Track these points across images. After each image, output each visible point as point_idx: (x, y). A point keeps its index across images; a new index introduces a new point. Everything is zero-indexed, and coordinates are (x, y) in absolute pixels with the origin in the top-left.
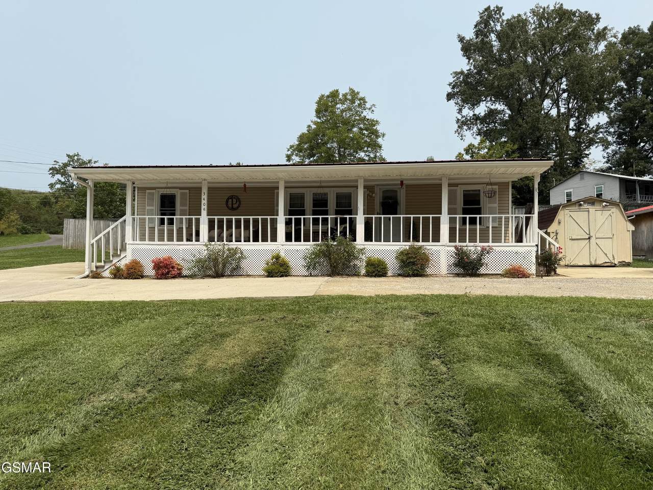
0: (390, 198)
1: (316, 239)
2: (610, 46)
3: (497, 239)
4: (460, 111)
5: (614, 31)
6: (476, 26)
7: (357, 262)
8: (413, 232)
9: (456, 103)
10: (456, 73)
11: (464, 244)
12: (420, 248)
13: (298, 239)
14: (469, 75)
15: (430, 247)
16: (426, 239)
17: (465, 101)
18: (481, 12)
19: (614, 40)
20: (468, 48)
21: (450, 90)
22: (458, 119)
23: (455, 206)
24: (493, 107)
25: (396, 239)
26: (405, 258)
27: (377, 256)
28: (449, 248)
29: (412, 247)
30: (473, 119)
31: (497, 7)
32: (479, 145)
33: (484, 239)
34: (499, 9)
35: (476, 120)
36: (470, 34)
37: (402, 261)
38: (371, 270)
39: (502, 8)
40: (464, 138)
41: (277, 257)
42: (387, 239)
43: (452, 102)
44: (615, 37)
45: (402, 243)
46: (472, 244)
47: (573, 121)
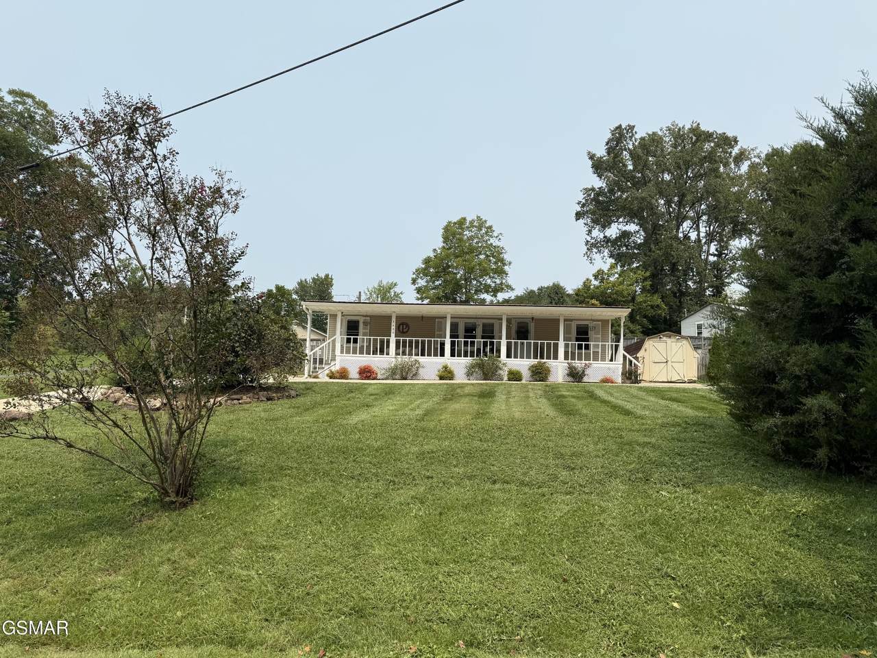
0: (523, 327)
1: (472, 355)
2: (753, 167)
3: (596, 359)
4: (590, 232)
5: (758, 151)
6: (607, 144)
7: (501, 372)
8: (539, 353)
9: (585, 224)
10: (586, 190)
11: (573, 361)
12: (545, 363)
13: (459, 355)
14: (600, 192)
15: (551, 363)
16: (549, 358)
17: (595, 222)
18: (613, 129)
19: (757, 160)
20: (599, 166)
21: (579, 209)
22: (587, 241)
23: (569, 336)
24: (624, 229)
25: (529, 357)
26: (534, 369)
27: (515, 368)
28: (564, 364)
29: (539, 363)
30: (603, 241)
31: (629, 126)
32: (608, 271)
33: (587, 358)
34: (631, 128)
35: (607, 242)
36: (601, 152)
37: (533, 372)
38: (512, 376)
39: (634, 126)
40: (593, 261)
41: (446, 367)
42: (522, 357)
43: (581, 221)
44: (759, 157)
45: (532, 360)
46: (579, 362)
47: (715, 245)
